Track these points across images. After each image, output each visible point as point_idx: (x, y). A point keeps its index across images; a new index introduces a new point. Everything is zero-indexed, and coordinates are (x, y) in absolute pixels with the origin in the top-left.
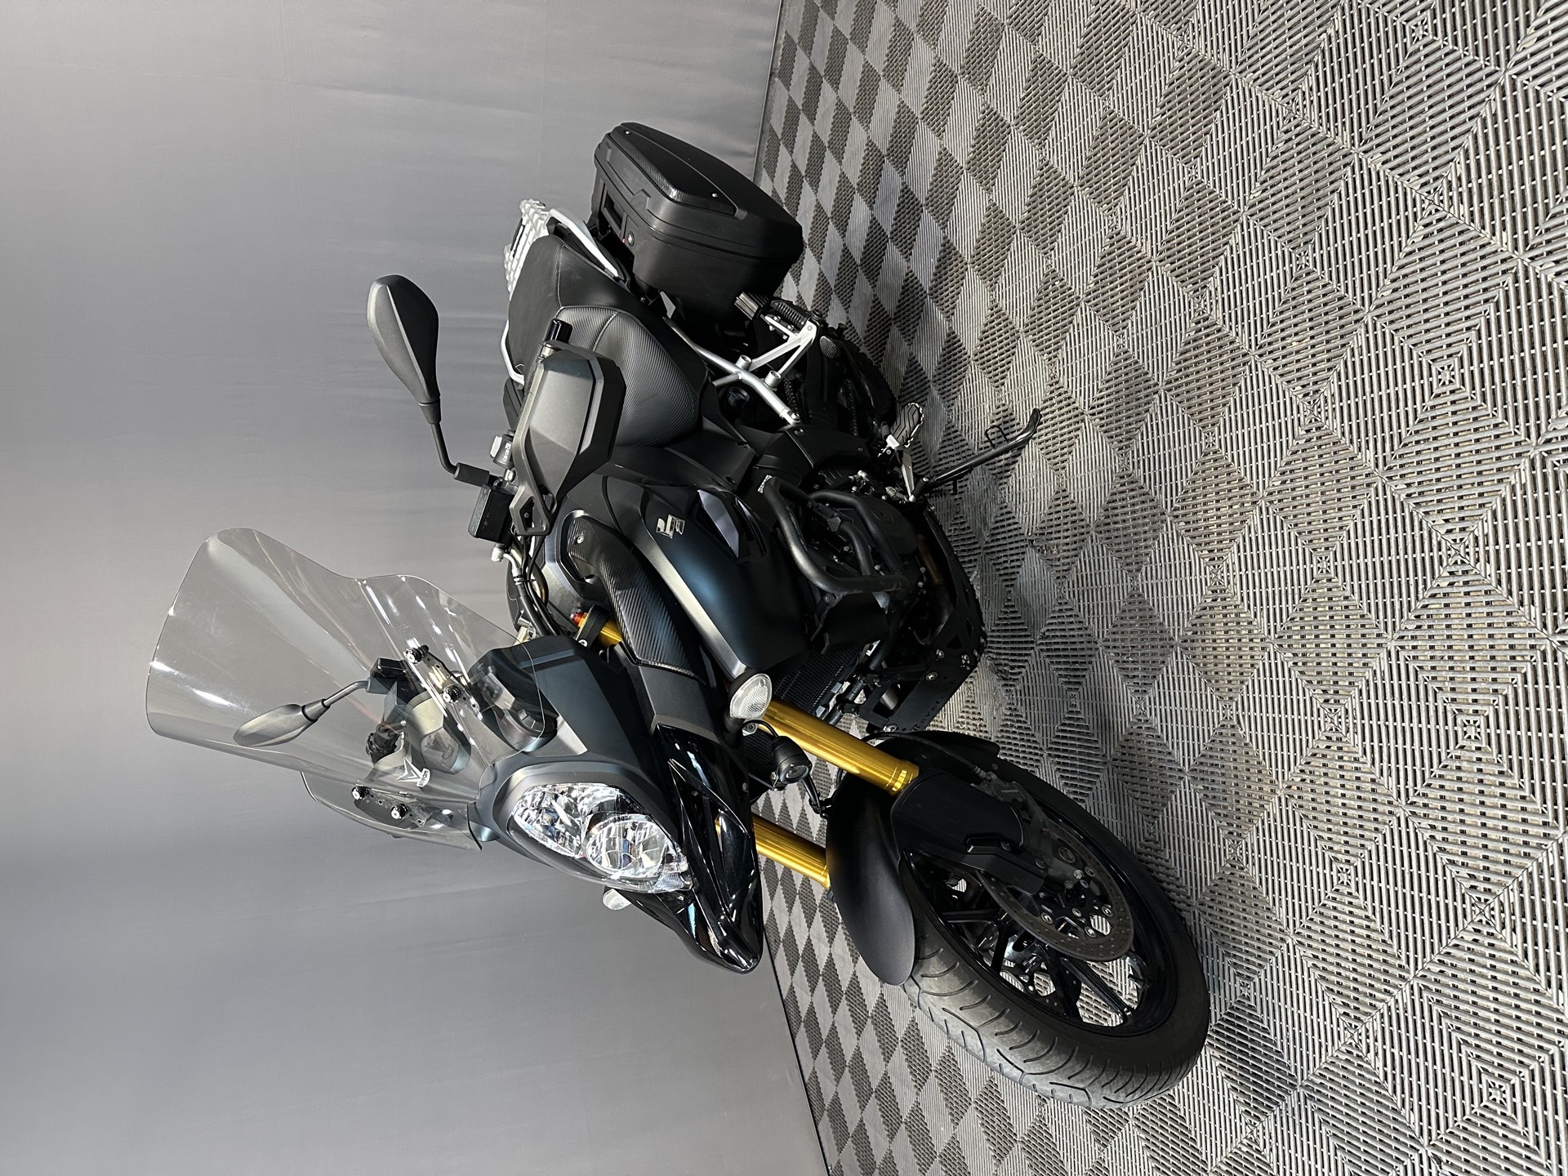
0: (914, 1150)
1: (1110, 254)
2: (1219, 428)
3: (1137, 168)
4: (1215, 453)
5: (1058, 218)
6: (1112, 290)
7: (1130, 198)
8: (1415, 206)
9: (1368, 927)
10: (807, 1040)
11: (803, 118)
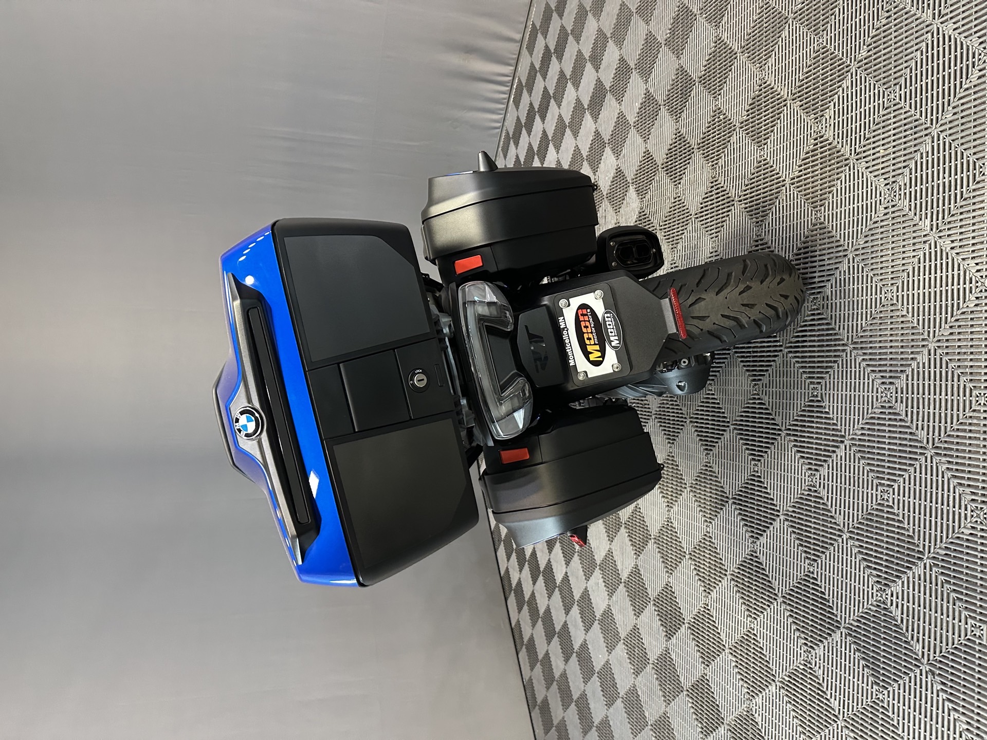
0: (581, 669)
1: (758, 96)
2: (825, 208)
3: (782, 39)
4: (821, 224)
5: (725, 74)
6: (758, 120)
7: (775, 59)
8: (974, 57)
9: (898, 527)
10: (515, 601)
11: (555, 15)
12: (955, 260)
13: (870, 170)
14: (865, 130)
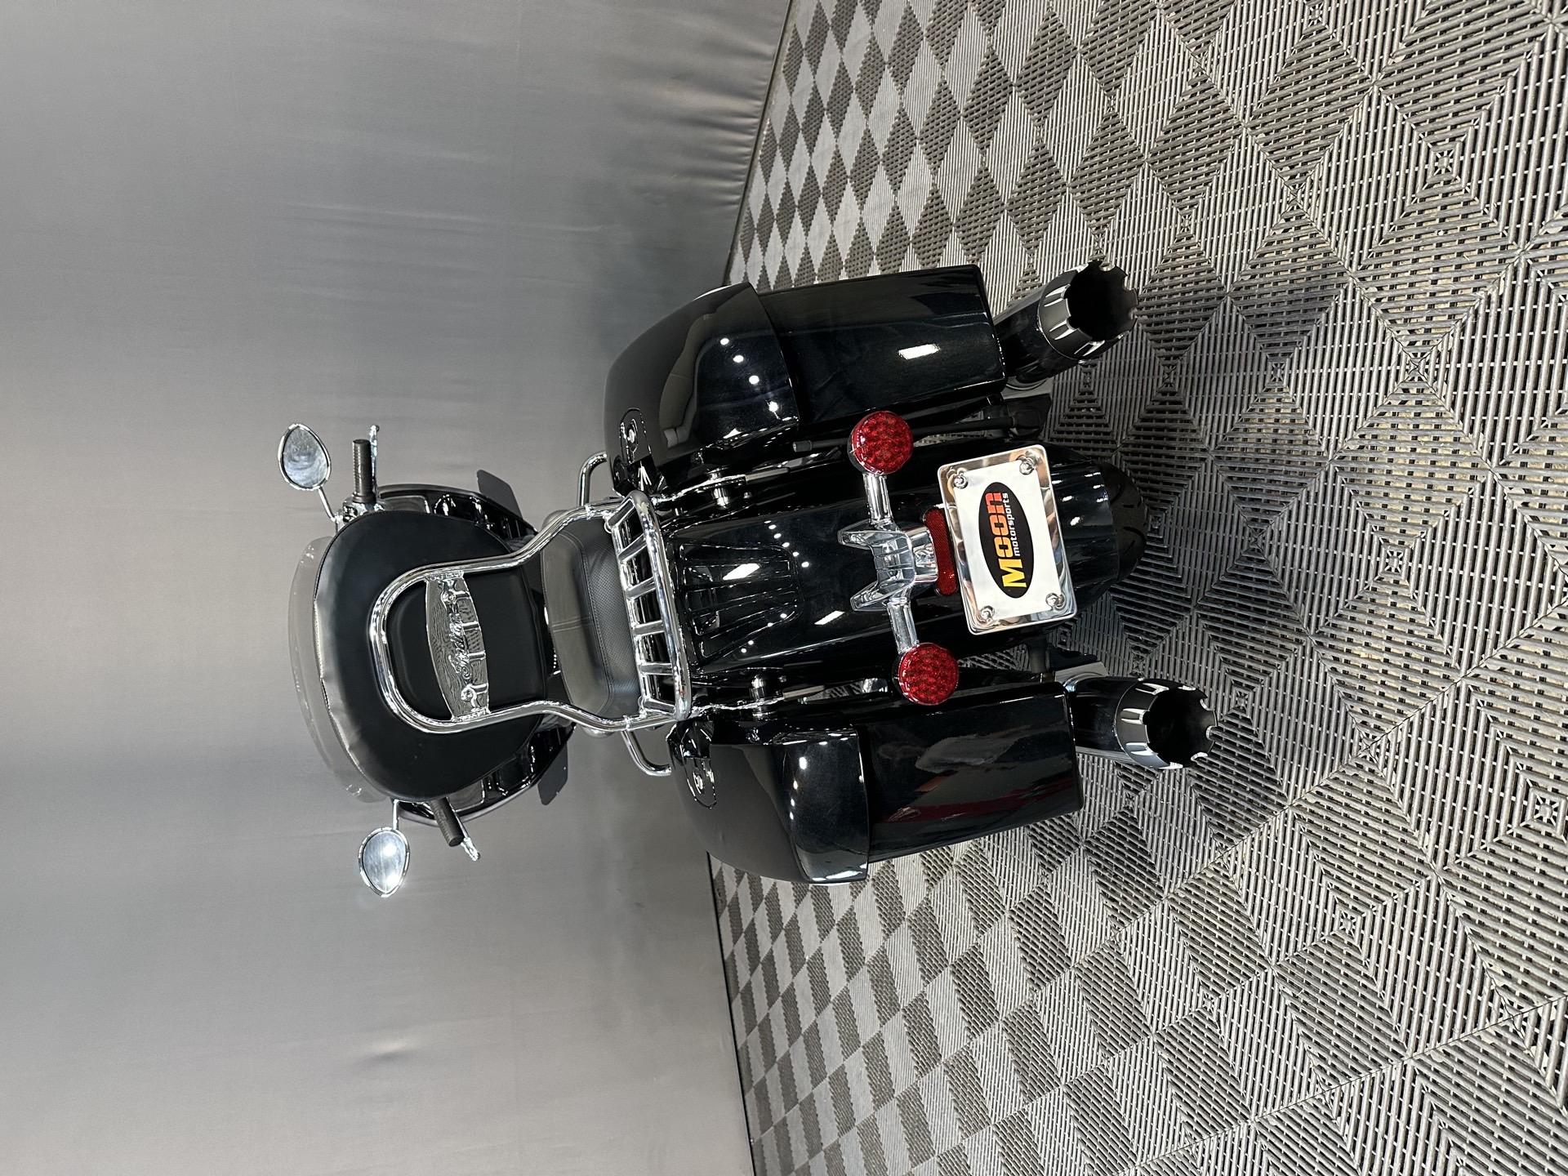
12: (1469, 942)
13: (1340, 678)
14: (1339, 595)
